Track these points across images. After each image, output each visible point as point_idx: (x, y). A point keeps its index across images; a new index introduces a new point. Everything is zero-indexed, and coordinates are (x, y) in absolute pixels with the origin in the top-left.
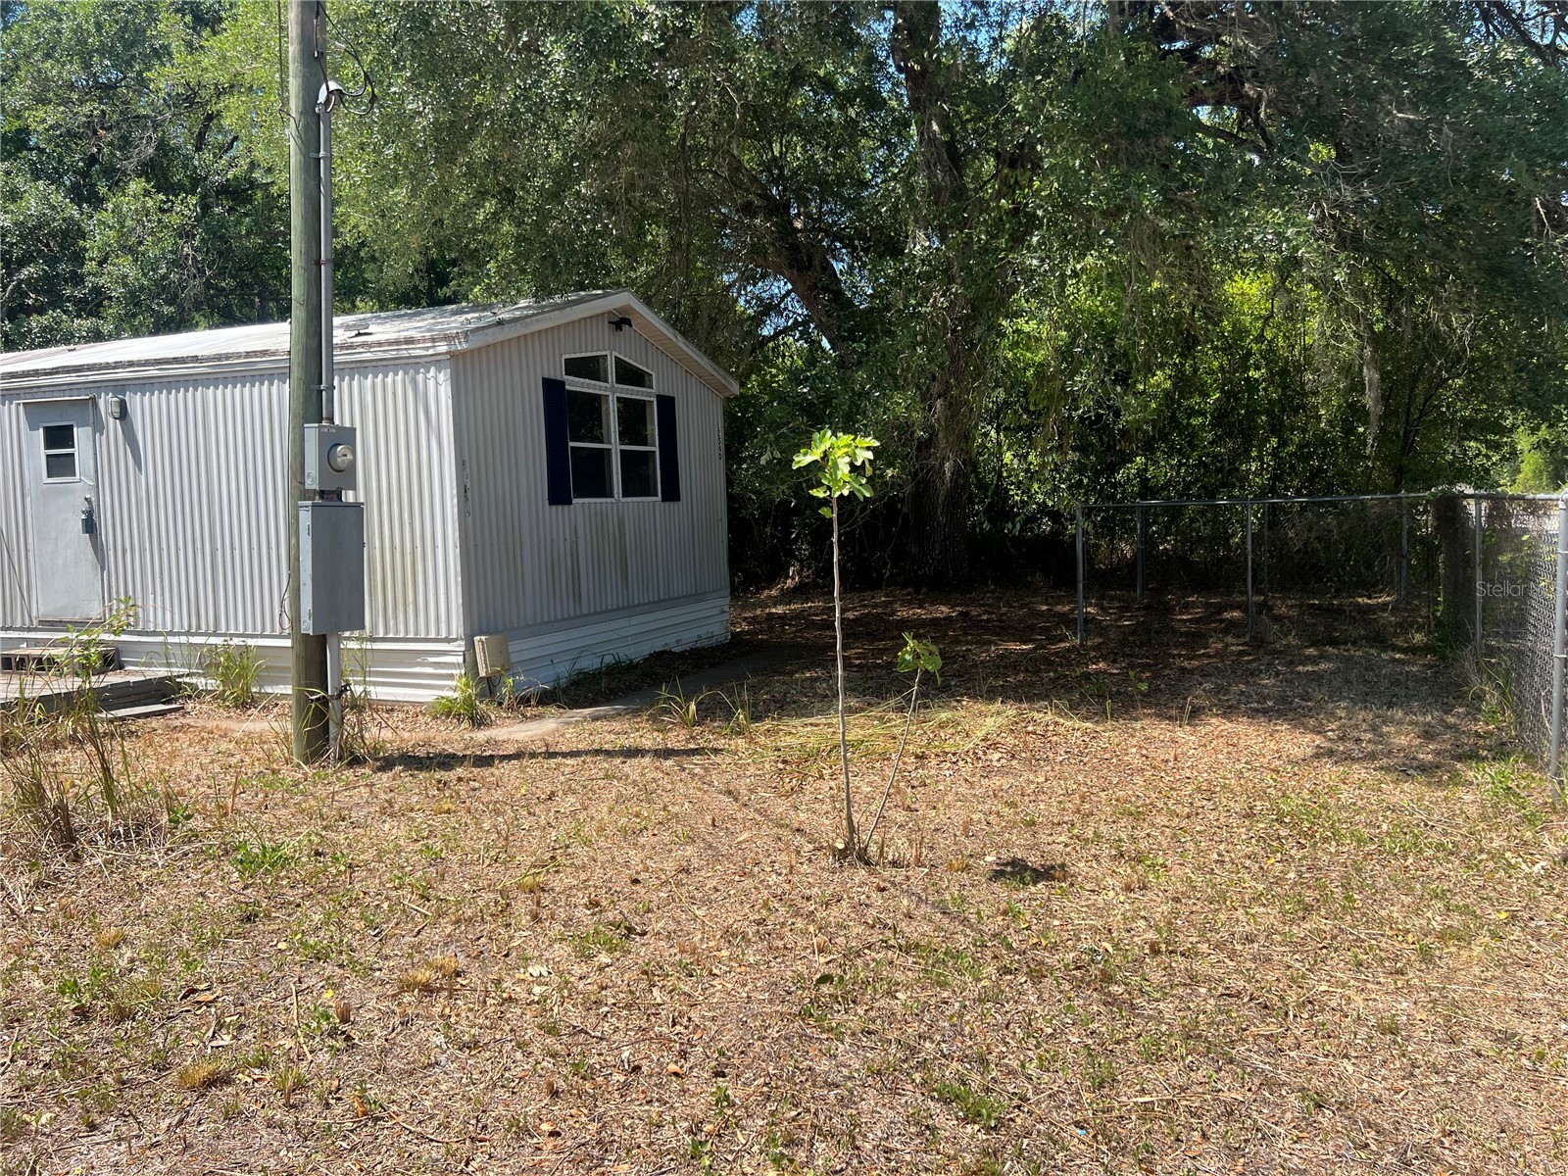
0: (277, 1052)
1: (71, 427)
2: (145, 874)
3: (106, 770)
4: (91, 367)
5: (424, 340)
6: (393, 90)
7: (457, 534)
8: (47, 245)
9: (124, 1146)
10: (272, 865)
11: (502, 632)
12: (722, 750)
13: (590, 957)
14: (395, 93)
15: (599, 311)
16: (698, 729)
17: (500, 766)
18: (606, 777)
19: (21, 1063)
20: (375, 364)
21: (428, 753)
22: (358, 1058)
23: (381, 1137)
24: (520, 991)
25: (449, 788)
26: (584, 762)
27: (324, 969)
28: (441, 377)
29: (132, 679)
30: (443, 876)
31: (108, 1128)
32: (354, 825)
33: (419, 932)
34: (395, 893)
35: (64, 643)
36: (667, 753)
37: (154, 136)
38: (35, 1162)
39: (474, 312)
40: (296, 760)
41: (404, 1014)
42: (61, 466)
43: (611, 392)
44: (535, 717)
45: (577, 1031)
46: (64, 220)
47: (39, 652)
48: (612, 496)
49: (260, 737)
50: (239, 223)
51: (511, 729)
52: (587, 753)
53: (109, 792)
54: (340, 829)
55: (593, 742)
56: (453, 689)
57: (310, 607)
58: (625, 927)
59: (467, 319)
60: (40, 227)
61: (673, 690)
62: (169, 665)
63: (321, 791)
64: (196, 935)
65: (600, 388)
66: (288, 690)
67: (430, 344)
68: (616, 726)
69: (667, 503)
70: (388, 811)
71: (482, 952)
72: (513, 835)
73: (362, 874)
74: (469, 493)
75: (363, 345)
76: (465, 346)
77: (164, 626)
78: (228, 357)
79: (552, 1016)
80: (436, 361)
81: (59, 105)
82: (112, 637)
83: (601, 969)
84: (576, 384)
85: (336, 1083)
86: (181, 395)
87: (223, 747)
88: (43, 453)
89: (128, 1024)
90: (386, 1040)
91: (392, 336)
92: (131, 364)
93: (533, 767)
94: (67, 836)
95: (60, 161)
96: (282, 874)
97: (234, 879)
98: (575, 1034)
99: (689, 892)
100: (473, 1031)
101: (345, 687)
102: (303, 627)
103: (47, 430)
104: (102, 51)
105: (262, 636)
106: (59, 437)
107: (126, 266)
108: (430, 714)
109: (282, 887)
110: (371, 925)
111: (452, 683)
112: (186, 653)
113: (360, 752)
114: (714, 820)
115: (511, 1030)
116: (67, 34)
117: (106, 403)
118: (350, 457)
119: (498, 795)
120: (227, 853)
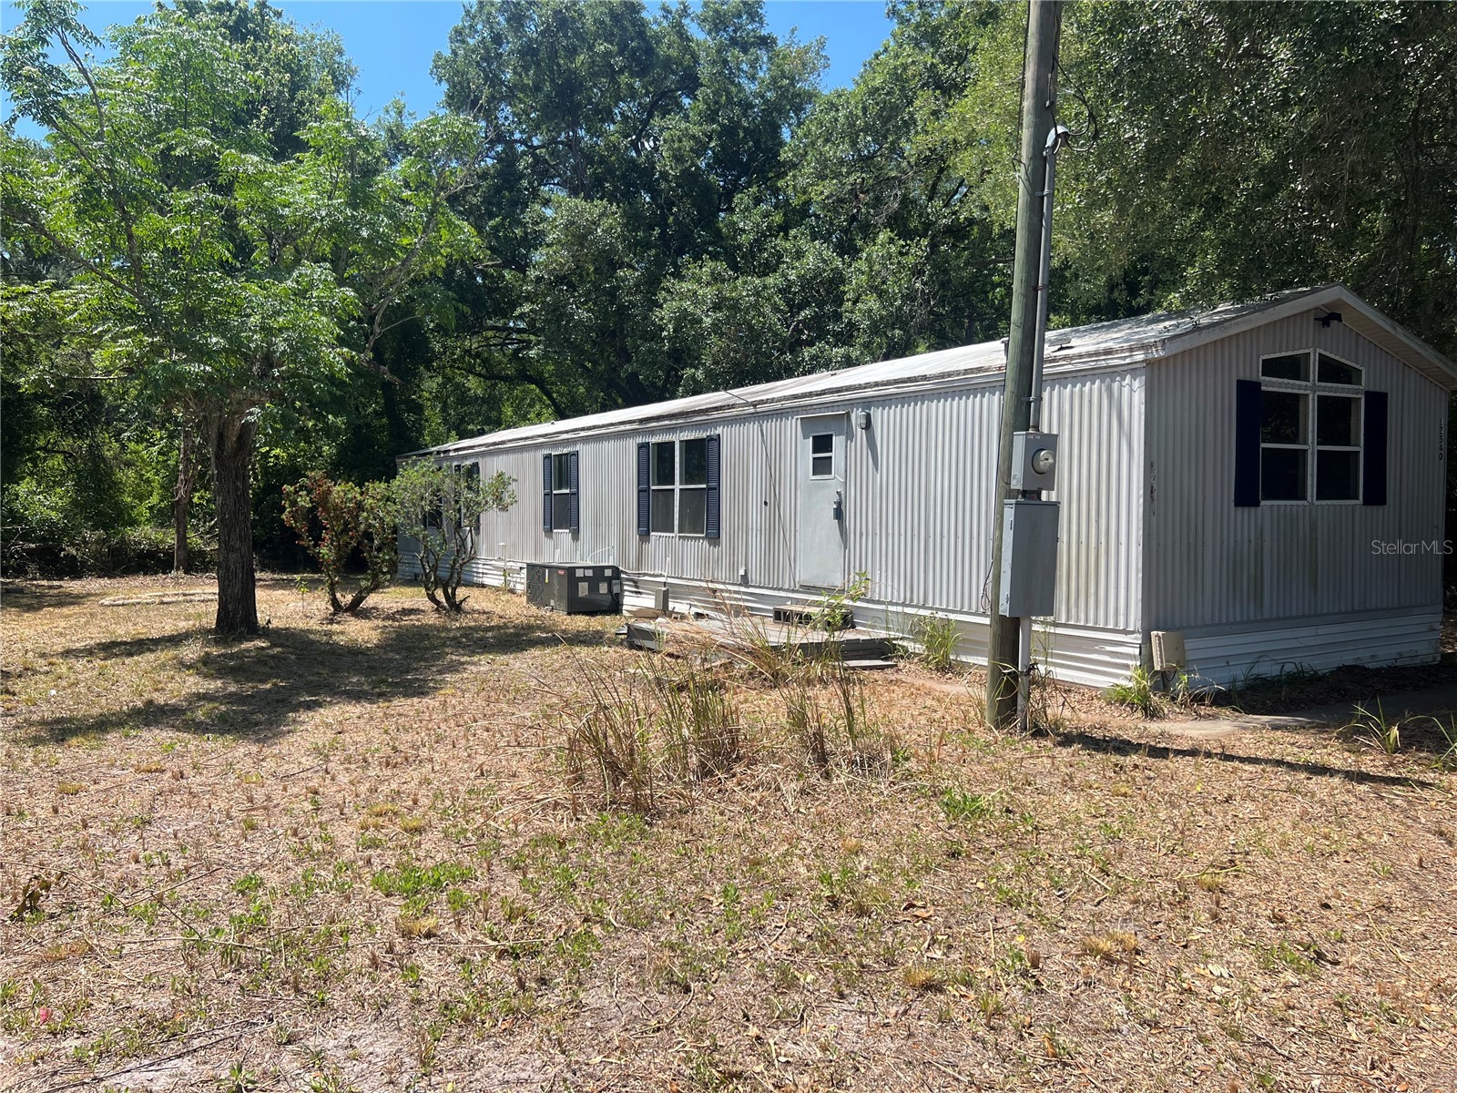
0: (979, 977)
1: (831, 436)
2: (875, 799)
3: (850, 710)
4: (848, 388)
5: (1122, 351)
6: (1110, 121)
7: (1141, 532)
8: (818, 292)
9: (864, 1019)
10: (973, 813)
11: (1179, 629)
12: (1430, 784)
13: (1275, 972)
14: (1112, 123)
15: (1305, 308)
16: (1399, 757)
17: (1174, 760)
18: (1289, 790)
19: (793, 929)
20: (1074, 374)
21: (1105, 736)
22: (1047, 1003)
23: (1069, 1083)
24: (1199, 985)
25: (1125, 773)
26: (1263, 770)
27: (1015, 915)
28: (1136, 384)
29: (862, 637)
30: (1121, 855)
31: (852, 1000)
32: (1040, 791)
33: (1099, 903)
34: (1076, 861)
35: (819, 604)
36: (1362, 778)
37: (899, 193)
38: (804, 1011)
39: (1171, 319)
40: (988, 724)
41: (1087, 976)
42: (822, 466)
43: (1311, 390)
44: (1207, 717)
45: (1261, 1043)
46: (832, 270)
47: (800, 609)
48: (1304, 498)
49: (957, 699)
50: (958, 257)
51: (1183, 725)
52: (1267, 761)
53: (850, 727)
54: (1027, 792)
55: (1274, 751)
56: (1128, 678)
57: (1008, 593)
58: (1315, 951)
59: (1165, 328)
60: (814, 278)
61: (1372, 708)
62: (888, 629)
63: (1008, 754)
64: (913, 857)
65: (1300, 387)
66: (984, 661)
67: (1127, 354)
68: (1300, 739)
69: (1369, 508)
70: (1068, 783)
71: (1160, 937)
72: (1189, 830)
73: (1045, 837)
74: (1155, 494)
75: (1065, 358)
76: (1162, 353)
77: (886, 598)
78: (949, 374)
79: (1234, 1020)
80: (1132, 370)
81: (832, 179)
82: (851, 603)
83: (1287, 987)
84: (1273, 385)
85: (1028, 1019)
86: (911, 408)
87: (929, 703)
88: (811, 456)
89: (865, 920)
90: (1071, 995)
91: (1092, 348)
92: (877, 384)
93: (1209, 767)
94: (822, 758)
95: (831, 224)
96: (979, 823)
97: (940, 818)
98: (1259, 1045)
99: (1390, 931)
100: (1153, 1011)
101: (1033, 665)
102: (1001, 609)
103: (814, 437)
104: (867, 129)
105: (961, 612)
106: (823, 444)
107: (872, 302)
108: (1105, 699)
109: (979, 833)
110: (1055, 885)
111: (1128, 673)
112: (901, 620)
113: (1042, 725)
114: (1421, 861)
115: (1192, 1022)
116: (842, 120)
117: (857, 416)
118: (1051, 461)
119: (1173, 788)
120: (935, 795)
